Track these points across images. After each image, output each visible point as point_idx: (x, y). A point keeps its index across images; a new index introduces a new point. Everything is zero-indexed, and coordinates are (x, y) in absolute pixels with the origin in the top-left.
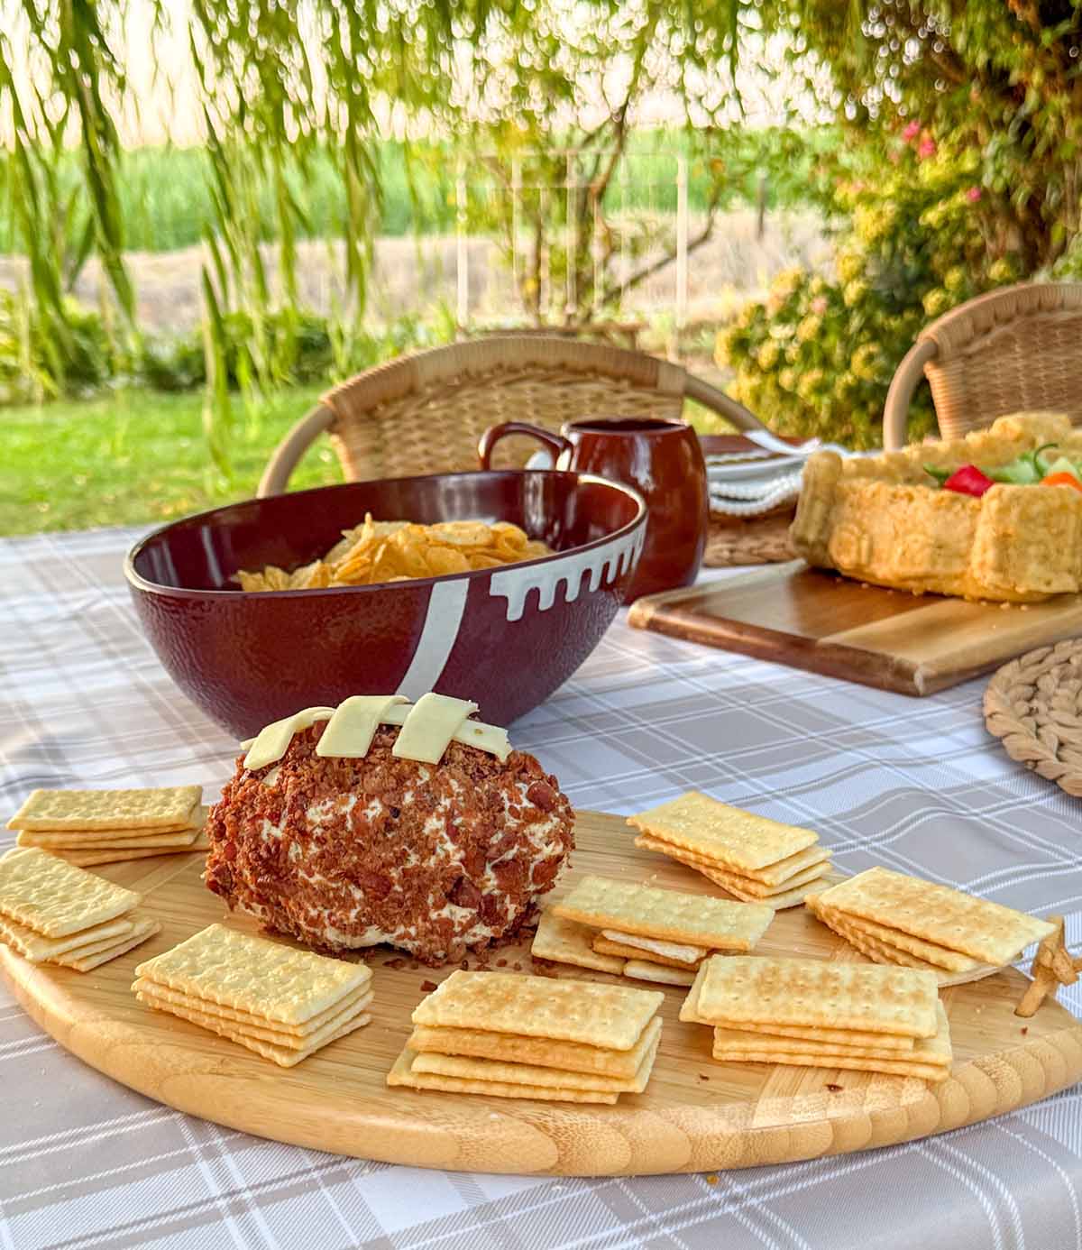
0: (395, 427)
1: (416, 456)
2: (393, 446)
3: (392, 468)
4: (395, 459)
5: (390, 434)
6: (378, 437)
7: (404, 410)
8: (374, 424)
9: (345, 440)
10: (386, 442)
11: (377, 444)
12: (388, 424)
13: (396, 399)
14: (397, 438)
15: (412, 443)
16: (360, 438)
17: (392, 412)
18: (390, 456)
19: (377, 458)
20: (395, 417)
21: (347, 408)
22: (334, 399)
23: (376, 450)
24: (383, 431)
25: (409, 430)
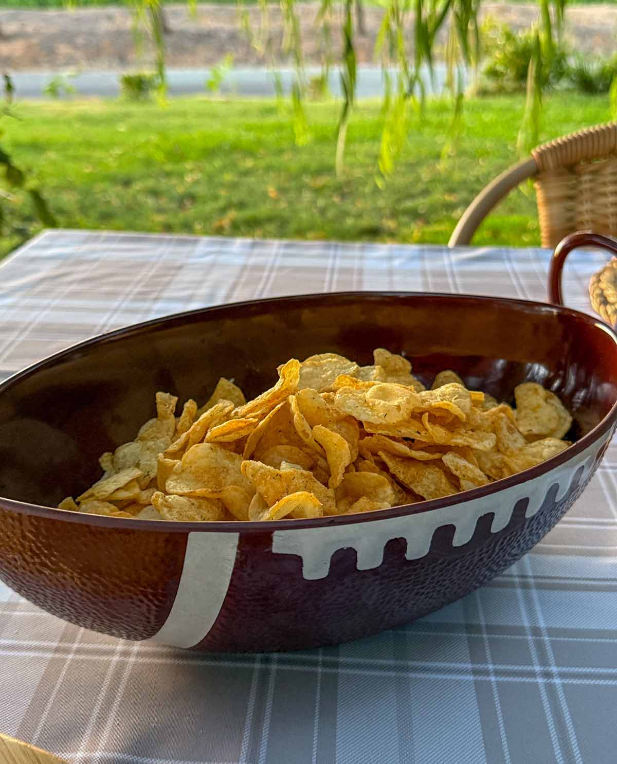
0: (591, 181)
1: (605, 206)
2: (586, 196)
3: (581, 213)
4: (586, 207)
5: (586, 186)
6: (574, 187)
7: (604, 166)
8: (574, 177)
9: (544, 187)
10: (581, 192)
11: (571, 192)
12: (586, 178)
13: (597, 157)
14: (591, 190)
15: (604, 195)
16: (558, 188)
17: (592, 168)
18: (582, 203)
19: (570, 204)
20: (595, 172)
21: (551, 162)
22: (542, 155)
23: (571, 198)
24: (580, 182)
25: (604, 184)
